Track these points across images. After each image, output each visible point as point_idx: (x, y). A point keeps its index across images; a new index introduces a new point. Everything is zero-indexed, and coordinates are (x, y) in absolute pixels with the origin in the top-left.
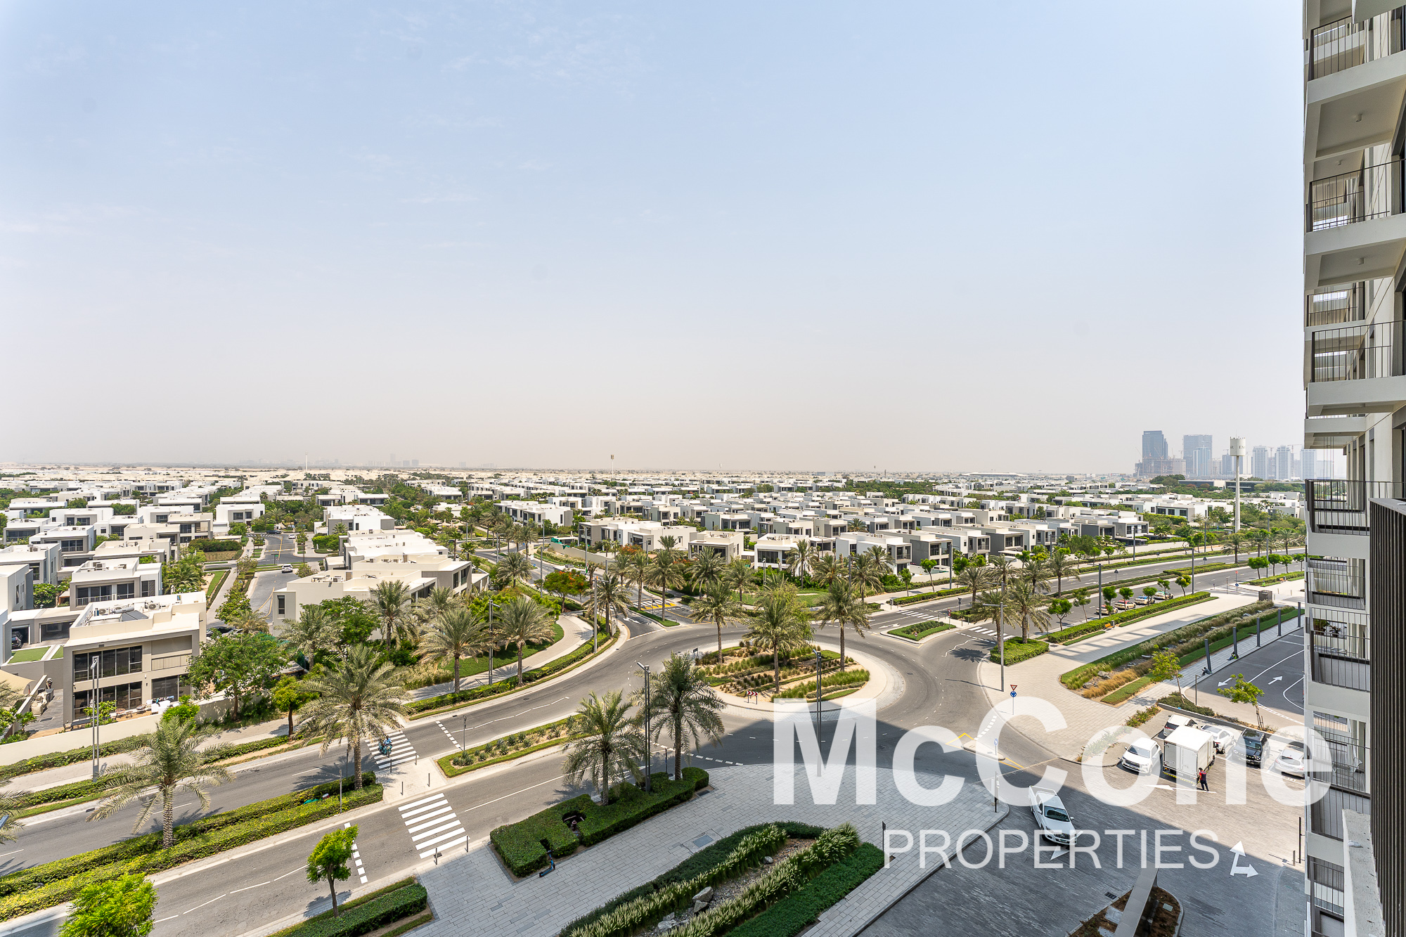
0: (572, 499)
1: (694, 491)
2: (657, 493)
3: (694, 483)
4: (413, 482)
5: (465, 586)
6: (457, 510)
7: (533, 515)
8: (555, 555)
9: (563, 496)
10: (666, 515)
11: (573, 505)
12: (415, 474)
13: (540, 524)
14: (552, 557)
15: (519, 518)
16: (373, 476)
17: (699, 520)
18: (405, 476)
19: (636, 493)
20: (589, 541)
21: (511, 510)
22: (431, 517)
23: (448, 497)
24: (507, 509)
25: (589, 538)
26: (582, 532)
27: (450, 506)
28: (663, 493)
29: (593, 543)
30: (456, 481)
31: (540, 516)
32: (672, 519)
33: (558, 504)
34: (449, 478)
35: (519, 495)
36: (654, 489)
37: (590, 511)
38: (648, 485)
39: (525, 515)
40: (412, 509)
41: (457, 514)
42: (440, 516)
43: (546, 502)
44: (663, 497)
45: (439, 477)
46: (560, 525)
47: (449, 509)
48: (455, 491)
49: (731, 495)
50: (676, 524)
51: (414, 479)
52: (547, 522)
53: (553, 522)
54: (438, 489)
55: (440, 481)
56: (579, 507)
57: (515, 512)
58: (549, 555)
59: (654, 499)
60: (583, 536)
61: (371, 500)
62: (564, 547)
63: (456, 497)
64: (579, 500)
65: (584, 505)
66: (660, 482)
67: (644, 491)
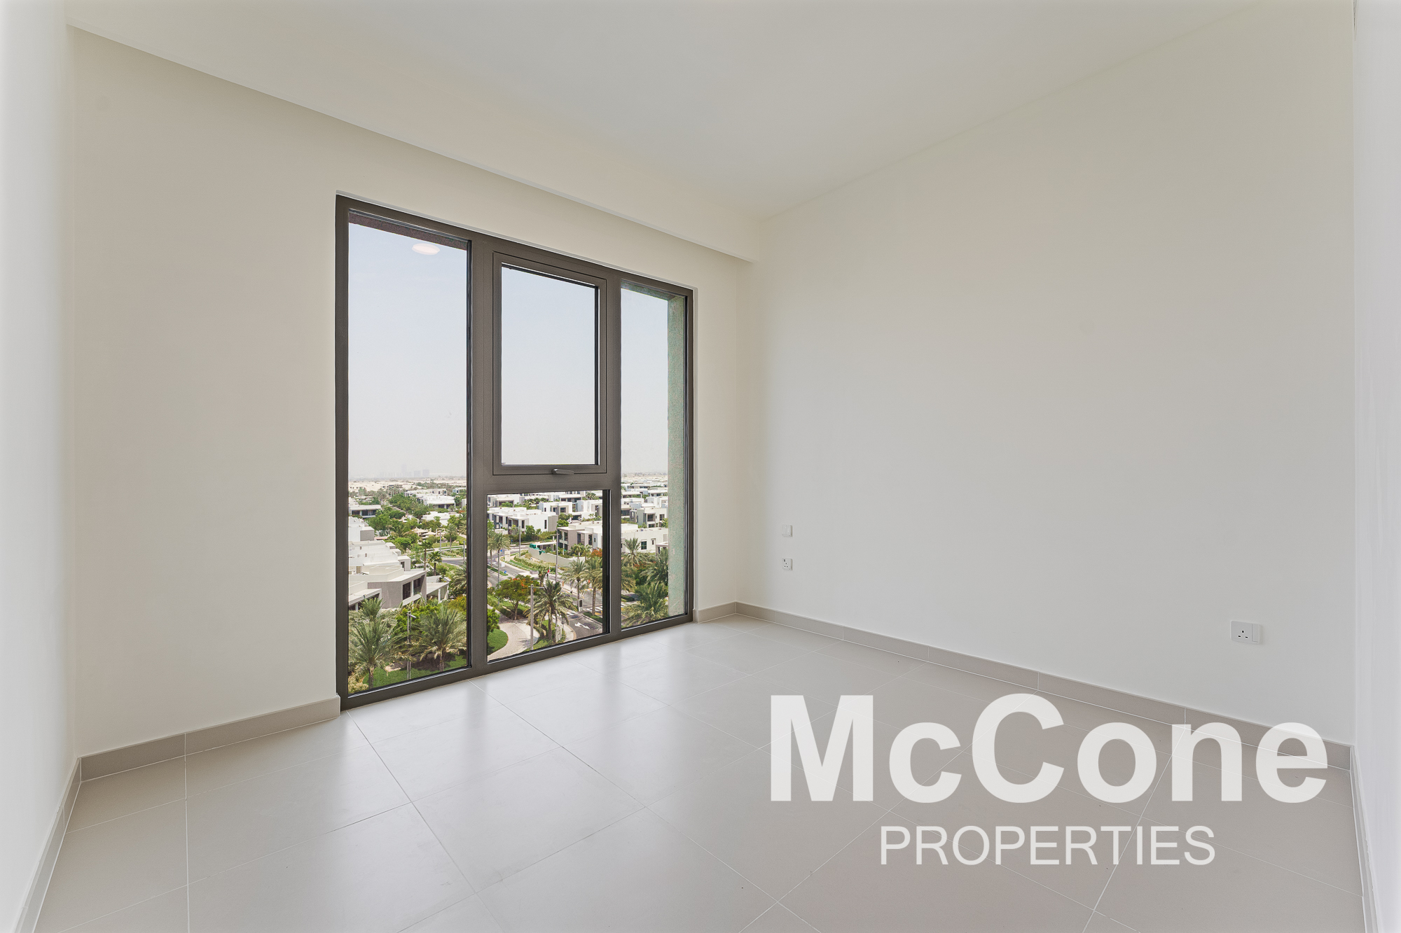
0: (563, 504)
2: (653, 495)
4: (413, 492)
5: (418, 596)
6: (444, 518)
7: (516, 522)
8: (529, 562)
9: (556, 500)
11: (563, 510)
12: (419, 484)
13: (523, 530)
14: (526, 563)
15: (505, 525)
16: (375, 487)
18: (407, 487)
19: (630, 496)
20: (566, 546)
21: (498, 518)
22: (419, 527)
23: (441, 506)
24: (495, 517)
25: (566, 543)
26: (560, 537)
27: (440, 515)
28: (658, 495)
29: (569, 548)
30: (457, 489)
31: (523, 522)
33: (548, 509)
34: (450, 487)
35: (512, 502)
36: (649, 491)
37: (580, 516)
38: (645, 487)
39: (509, 521)
40: (403, 518)
41: (444, 523)
42: (426, 526)
43: (537, 508)
44: (656, 498)
45: (442, 485)
46: (543, 530)
47: (438, 519)
48: (450, 500)
50: (662, 525)
51: (415, 489)
52: (530, 529)
53: (536, 529)
54: (432, 498)
55: (441, 490)
56: (570, 511)
57: (501, 518)
58: (524, 561)
59: (646, 501)
60: (561, 541)
61: (363, 511)
62: (540, 553)
63: (448, 506)
64: (570, 505)
65: (575, 508)
66: (659, 484)
67: (639, 493)
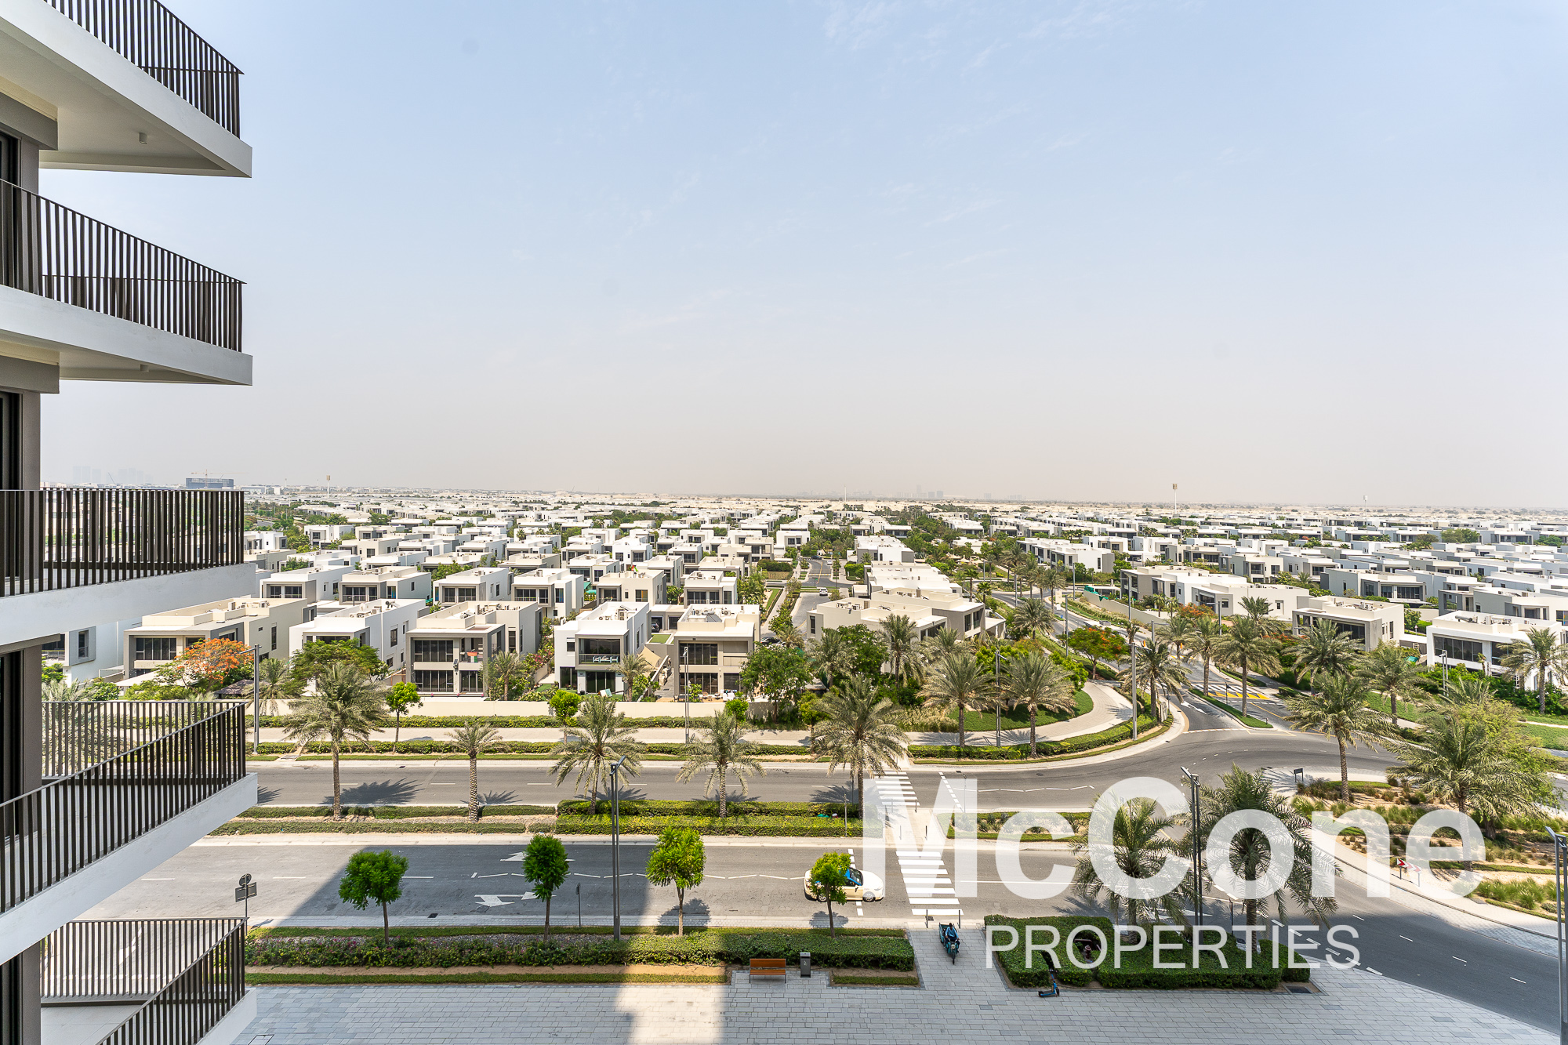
0: (1115, 540)
1: (1310, 536)
2: (1246, 536)
3: (1312, 523)
4: (936, 514)
5: (978, 630)
6: (977, 545)
7: (1062, 557)
8: (1089, 608)
9: (1103, 534)
10: (1257, 568)
11: (1115, 547)
12: (938, 506)
13: (1071, 567)
14: (1085, 609)
15: (1046, 558)
16: (899, 507)
17: (1318, 578)
18: (928, 508)
19: (1210, 536)
20: (1135, 595)
21: (1036, 550)
22: (951, 552)
23: (969, 531)
24: (1032, 548)
25: (1135, 590)
26: (1126, 582)
27: (970, 541)
28: (1256, 537)
29: (1140, 598)
30: (978, 514)
31: (1070, 558)
32: (1268, 573)
33: (1095, 545)
34: (971, 510)
35: (1047, 532)
36: (1240, 531)
37: (1140, 556)
38: (1231, 525)
39: (1053, 556)
40: (933, 542)
41: (977, 551)
42: (959, 551)
43: (1081, 542)
44: (1255, 542)
45: (962, 509)
46: (1096, 570)
47: (969, 545)
48: (976, 525)
49: (1383, 544)
50: (1276, 581)
51: (937, 511)
52: (1081, 566)
53: (1087, 567)
54: (959, 522)
55: (962, 514)
56: (1125, 549)
57: (1041, 551)
58: (1081, 606)
59: (1238, 544)
60: (1126, 587)
61: (895, 531)
62: (1101, 598)
63: (977, 531)
64: (1125, 541)
65: (1131, 547)
66: (1251, 521)
67: (1223, 532)
